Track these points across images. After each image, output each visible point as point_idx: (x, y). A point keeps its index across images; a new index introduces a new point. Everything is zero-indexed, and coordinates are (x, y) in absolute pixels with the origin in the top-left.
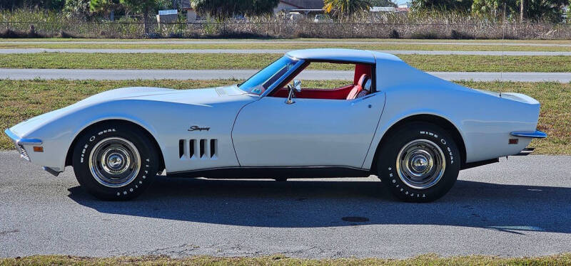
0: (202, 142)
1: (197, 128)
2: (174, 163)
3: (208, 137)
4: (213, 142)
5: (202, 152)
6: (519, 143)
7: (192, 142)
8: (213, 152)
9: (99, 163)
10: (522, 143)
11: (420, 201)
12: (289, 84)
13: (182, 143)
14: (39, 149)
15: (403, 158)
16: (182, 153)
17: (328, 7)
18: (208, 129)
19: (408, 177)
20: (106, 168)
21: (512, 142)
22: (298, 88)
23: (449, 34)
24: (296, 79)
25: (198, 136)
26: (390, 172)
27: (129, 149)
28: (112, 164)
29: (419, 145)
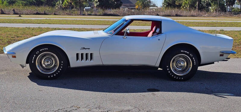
0: (87, 54)
1: (84, 48)
2: (74, 63)
3: (89, 52)
4: (91, 54)
5: (87, 59)
6: (224, 56)
7: (82, 54)
8: (91, 58)
9: (41, 63)
10: (225, 56)
11: (181, 80)
12: (124, 30)
13: (77, 54)
14: (15, 57)
15: (173, 62)
16: (77, 59)
17: (137, 7)
18: (89, 49)
19: (175, 70)
20: (44, 65)
21: (221, 55)
22: (128, 31)
23: (175, 15)
24: (127, 28)
25: (85, 52)
26: (168, 68)
27: (54, 57)
28: (46, 64)
29: (180, 57)
